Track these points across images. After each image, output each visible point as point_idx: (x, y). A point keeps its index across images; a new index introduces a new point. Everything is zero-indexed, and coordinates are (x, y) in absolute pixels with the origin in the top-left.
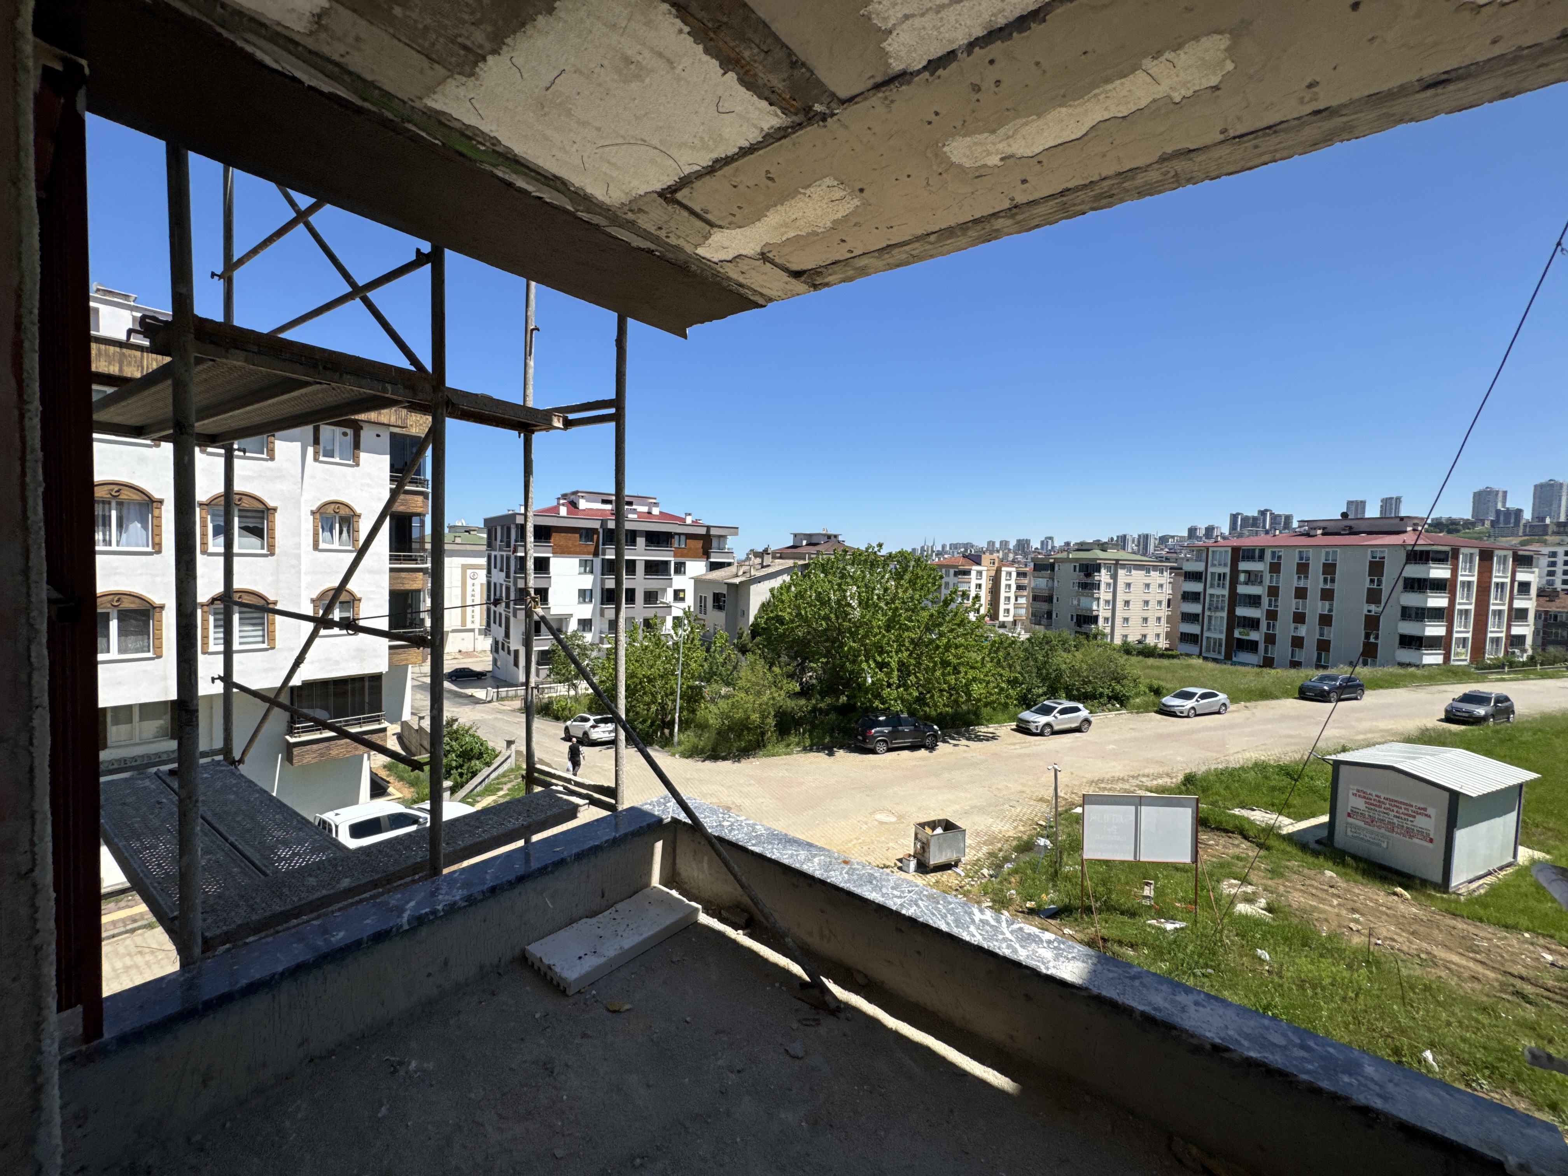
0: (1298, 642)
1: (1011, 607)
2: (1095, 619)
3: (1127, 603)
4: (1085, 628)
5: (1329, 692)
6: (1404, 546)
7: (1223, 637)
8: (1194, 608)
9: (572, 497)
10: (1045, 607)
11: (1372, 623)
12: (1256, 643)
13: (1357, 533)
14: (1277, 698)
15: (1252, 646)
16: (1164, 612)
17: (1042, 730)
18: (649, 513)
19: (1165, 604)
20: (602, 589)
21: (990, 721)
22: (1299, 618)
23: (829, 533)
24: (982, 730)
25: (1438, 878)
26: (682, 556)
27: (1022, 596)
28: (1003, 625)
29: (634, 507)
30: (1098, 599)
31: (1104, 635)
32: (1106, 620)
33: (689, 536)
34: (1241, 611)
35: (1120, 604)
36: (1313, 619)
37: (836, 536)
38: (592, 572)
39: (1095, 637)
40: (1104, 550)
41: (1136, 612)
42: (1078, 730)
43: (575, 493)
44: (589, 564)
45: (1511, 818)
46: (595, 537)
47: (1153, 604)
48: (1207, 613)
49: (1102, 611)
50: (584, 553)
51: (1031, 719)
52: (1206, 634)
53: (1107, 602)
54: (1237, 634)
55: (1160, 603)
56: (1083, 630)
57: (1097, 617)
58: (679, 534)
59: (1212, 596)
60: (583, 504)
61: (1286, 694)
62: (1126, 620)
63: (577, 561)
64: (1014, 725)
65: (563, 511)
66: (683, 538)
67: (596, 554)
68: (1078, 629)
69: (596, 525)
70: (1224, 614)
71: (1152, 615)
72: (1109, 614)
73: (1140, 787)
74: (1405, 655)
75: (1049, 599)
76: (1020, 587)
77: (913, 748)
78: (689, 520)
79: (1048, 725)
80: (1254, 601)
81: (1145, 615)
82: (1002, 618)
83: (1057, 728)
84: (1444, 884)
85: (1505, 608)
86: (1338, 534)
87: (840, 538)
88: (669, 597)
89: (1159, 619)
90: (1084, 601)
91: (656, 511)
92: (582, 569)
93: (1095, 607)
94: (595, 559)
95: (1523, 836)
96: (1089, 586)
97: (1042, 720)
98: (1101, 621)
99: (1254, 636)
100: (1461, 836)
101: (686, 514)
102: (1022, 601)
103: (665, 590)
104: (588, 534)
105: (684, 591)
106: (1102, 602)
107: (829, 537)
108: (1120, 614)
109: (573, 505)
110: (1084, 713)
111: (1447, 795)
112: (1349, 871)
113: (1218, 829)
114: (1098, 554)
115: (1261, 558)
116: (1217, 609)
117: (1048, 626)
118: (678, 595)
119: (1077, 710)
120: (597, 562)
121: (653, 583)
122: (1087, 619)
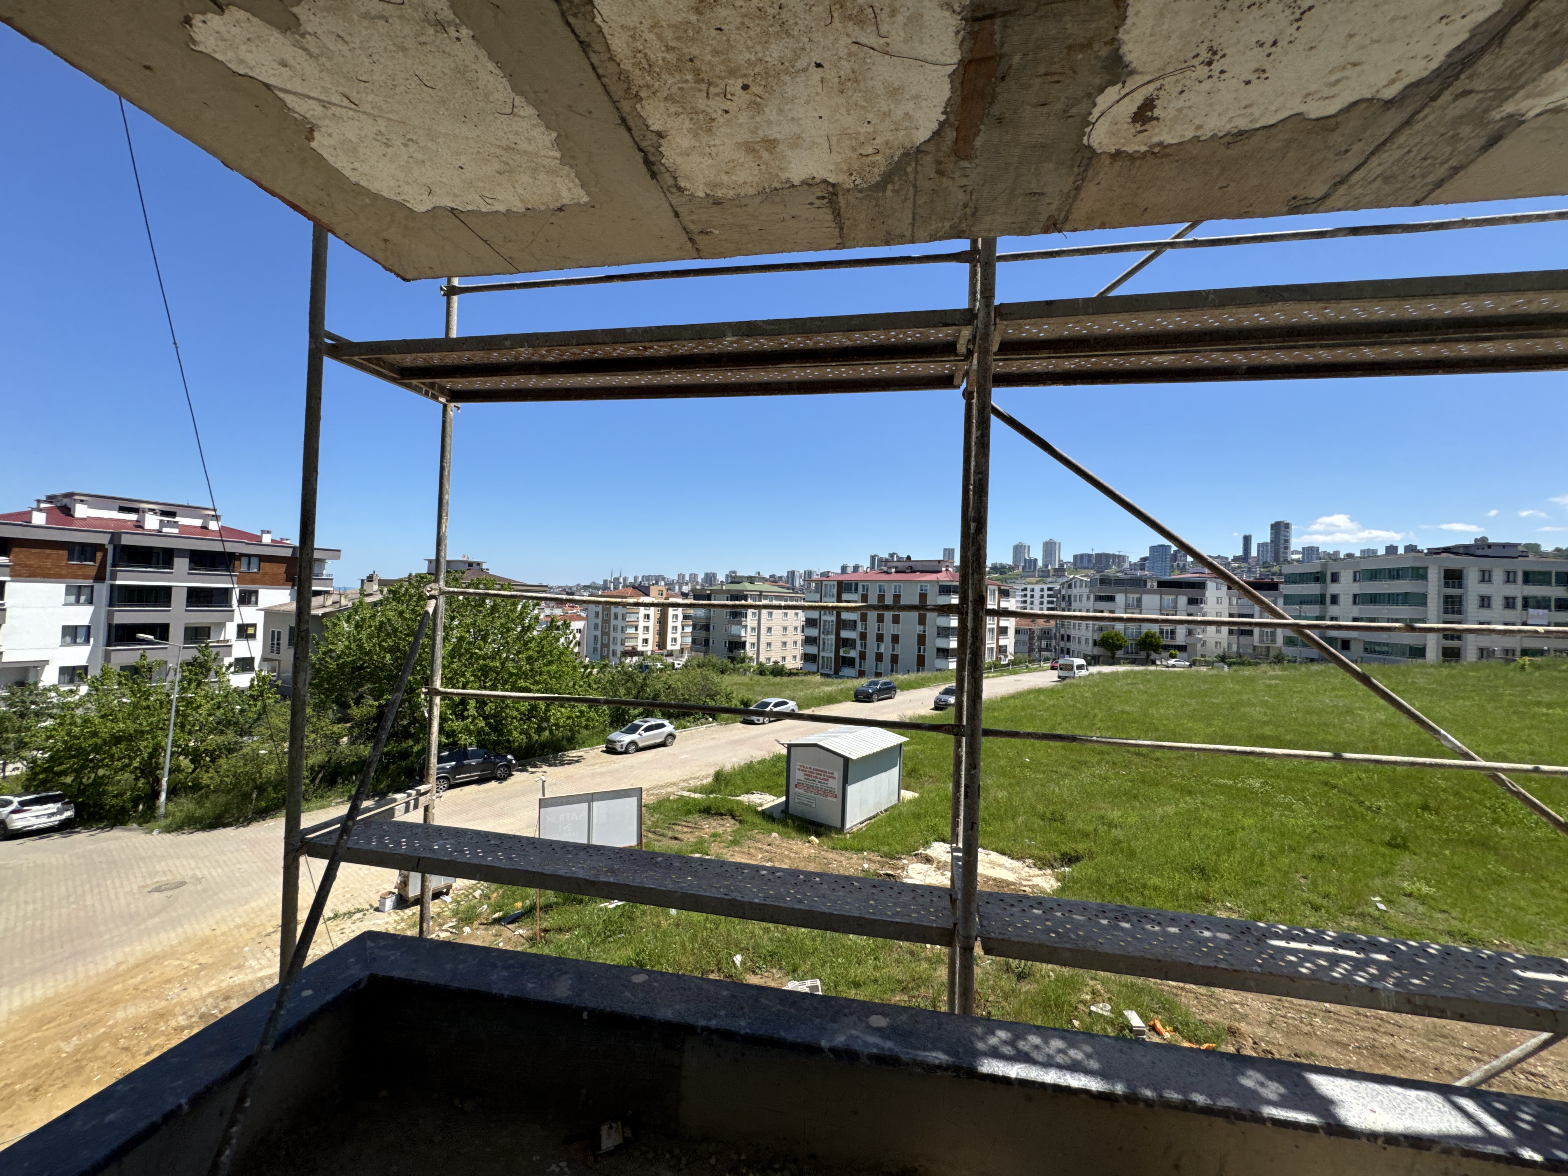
0: (879, 657)
1: (678, 636)
2: (743, 645)
3: (769, 629)
4: (736, 653)
5: (872, 694)
6: (937, 582)
7: (833, 655)
8: (813, 632)
9: (66, 501)
10: (703, 634)
11: (921, 639)
12: (854, 659)
13: (915, 572)
14: (840, 702)
15: (849, 662)
16: (800, 637)
17: (627, 748)
18: (204, 528)
19: (800, 629)
20: (110, 626)
21: (582, 745)
22: (880, 638)
23: (470, 560)
24: (573, 754)
25: (839, 825)
26: (253, 582)
27: (688, 626)
28: (670, 654)
29: (177, 519)
30: (746, 626)
31: (751, 659)
32: (753, 644)
33: (263, 558)
34: (844, 634)
35: (764, 631)
36: (888, 639)
37: (479, 564)
38: (90, 602)
39: (743, 661)
40: (752, 583)
41: (776, 637)
42: (663, 744)
43: (70, 495)
44: (87, 591)
45: (895, 772)
46: (99, 555)
47: (790, 630)
48: (822, 636)
49: (749, 638)
50: (76, 577)
51: (618, 739)
52: (822, 654)
53: (753, 629)
54: (841, 654)
55: (796, 628)
56: (733, 655)
57: (744, 643)
58: (249, 556)
59: (825, 621)
60: (81, 511)
61: (847, 699)
62: (769, 644)
63: (62, 587)
64: (603, 747)
65: (39, 519)
66: (255, 561)
67: (100, 577)
68: (730, 654)
69: (104, 539)
70: (833, 637)
71: (790, 640)
72: (755, 640)
73: (683, 789)
74: (939, 663)
75: (707, 627)
76: (686, 617)
77: (481, 781)
78: (266, 539)
79: (633, 743)
80: (853, 625)
81: (784, 640)
82: (669, 647)
83: (641, 745)
84: (841, 829)
85: (995, 626)
86: (904, 572)
87: (484, 566)
88: (230, 631)
89: (795, 643)
90: (735, 629)
91: (213, 526)
92: (72, 598)
93: (743, 634)
94: (97, 586)
95: (904, 784)
96: (737, 614)
97: (627, 738)
98: (748, 646)
99: (853, 654)
100: (851, 789)
101: (263, 532)
102: (689, 630)
103: (222, 626)
104: (85, 551)
105: (254, 626)
106: (749, 629)
107: (471, 564)
108: (764, 639)
109: (67, 511)
110: (669, 728)
111: (842, 760)
112: (789, 830)
113: (716, 814)
114: (747, 586)
115: (856, 590)
116: (828, 633)
117: (706, 653)
118: (244, 632)
119: (662, 726)
120: (102, 591)
121: (201, 616)
122: (737, 645)
